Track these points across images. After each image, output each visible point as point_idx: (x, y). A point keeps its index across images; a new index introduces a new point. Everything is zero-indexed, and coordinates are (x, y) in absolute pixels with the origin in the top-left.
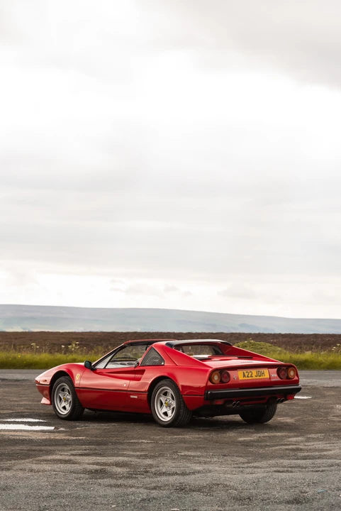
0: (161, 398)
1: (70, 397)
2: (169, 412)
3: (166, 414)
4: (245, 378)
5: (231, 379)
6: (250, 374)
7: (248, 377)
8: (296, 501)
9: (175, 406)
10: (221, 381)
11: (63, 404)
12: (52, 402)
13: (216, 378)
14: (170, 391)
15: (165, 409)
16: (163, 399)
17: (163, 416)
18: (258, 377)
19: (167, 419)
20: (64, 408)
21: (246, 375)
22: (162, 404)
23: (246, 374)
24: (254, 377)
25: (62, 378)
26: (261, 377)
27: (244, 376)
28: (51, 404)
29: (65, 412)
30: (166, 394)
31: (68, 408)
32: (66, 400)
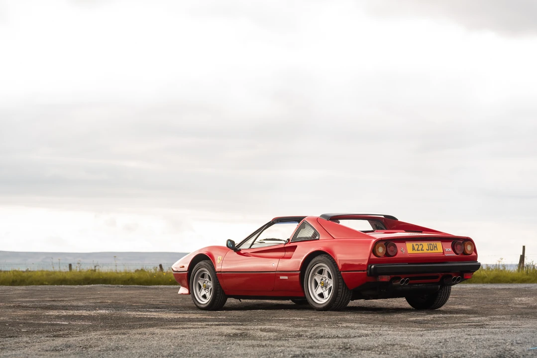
0: (316, 277)
1: (210, 284)
2: (326, 294)
3: (321, 295)
4: (414, 252)
5: (399, 252)
6: (420, 247)
7: (418, 250)
9: (332, 285)
10: (387, 254)
11: (203, 292)
12: (191, 292)
13: (381, 250)
14: (327, 269)
15: (320, 290)
16: (318, 278)
17: (318, 298)
18: (430, 251)
19: (323, 301)
20: (204, 296)
21: (416, 249)
22: (316, 284)
23: (416, 247)
24: (425, 251)
25: (202, 263)
26: (434, 251)
27: (414, 249)
29: (205, 301)
30: (321, 272)
31: (209, 296)
32: (206, 288)
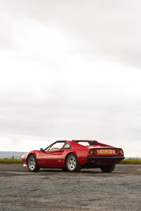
0: (70, 161)
1: (34, 163)
2: (73, 167)
3: (72, 167)
5: (98, 153)
6: (105, 151)
8: (124, 184)
9: (75, 164)
10: (94, 154)
11: (32, 166)
13: (91, 152)
14: (74, 158)
15: (71, 165)
16: (71, 161)
17: (71, 168)
18: (108, 153)
19: (72, 169)
20: (32, 167)
22: (70, 163)
23: (103, 151)
24: (106, 153)
25: (32, 156)
26: (109, 153)
27: (102, 152)
28: (27, 166)
29: (33, 169)
30: (72, 159)
31: (34, 167)
32: (33, 164)
